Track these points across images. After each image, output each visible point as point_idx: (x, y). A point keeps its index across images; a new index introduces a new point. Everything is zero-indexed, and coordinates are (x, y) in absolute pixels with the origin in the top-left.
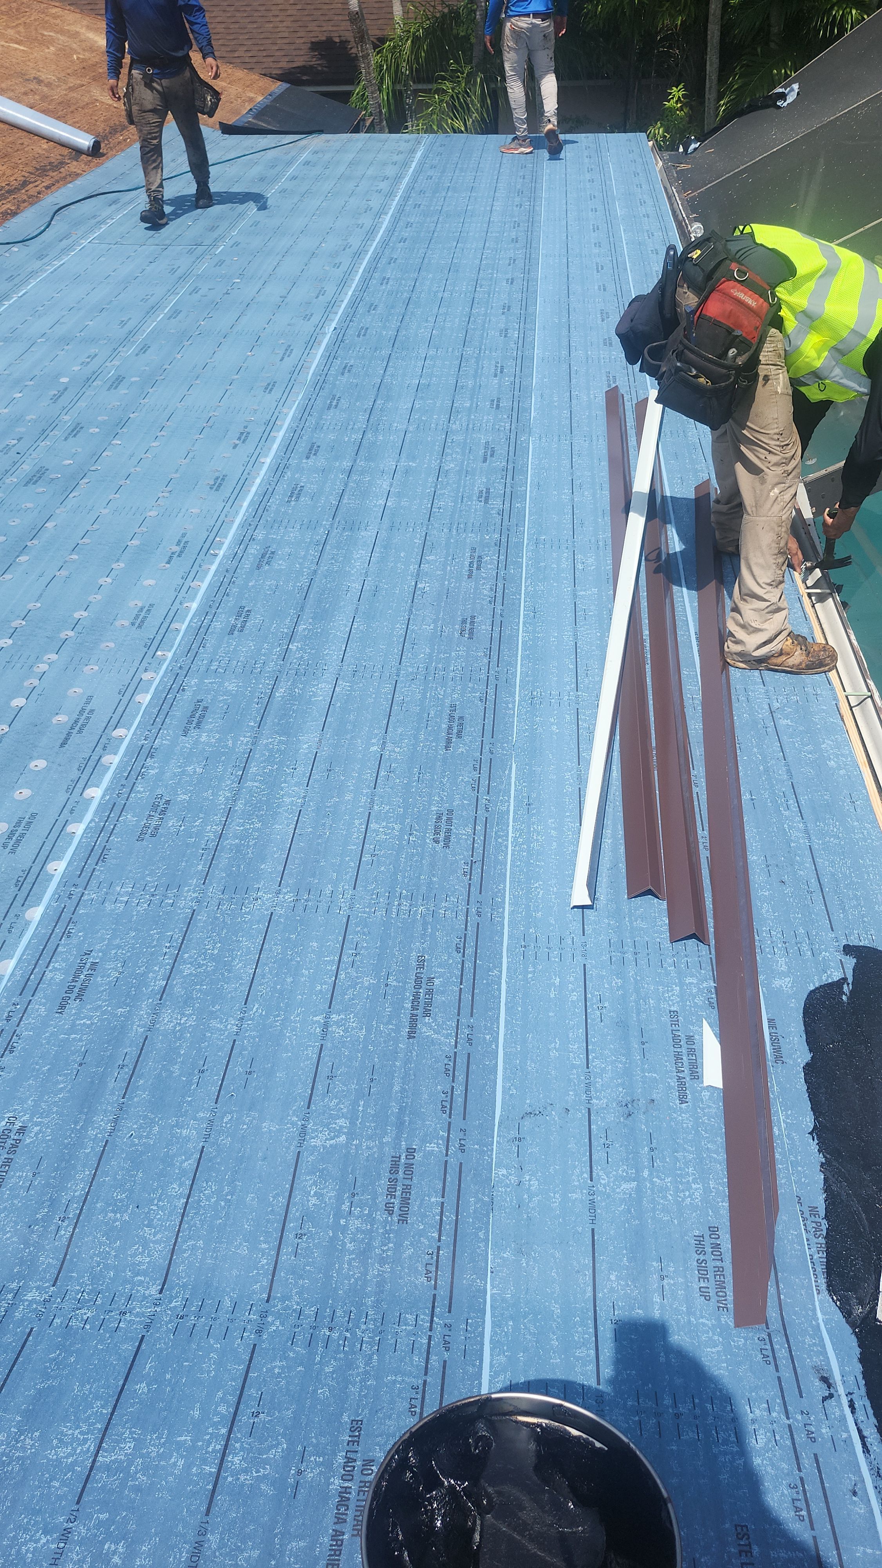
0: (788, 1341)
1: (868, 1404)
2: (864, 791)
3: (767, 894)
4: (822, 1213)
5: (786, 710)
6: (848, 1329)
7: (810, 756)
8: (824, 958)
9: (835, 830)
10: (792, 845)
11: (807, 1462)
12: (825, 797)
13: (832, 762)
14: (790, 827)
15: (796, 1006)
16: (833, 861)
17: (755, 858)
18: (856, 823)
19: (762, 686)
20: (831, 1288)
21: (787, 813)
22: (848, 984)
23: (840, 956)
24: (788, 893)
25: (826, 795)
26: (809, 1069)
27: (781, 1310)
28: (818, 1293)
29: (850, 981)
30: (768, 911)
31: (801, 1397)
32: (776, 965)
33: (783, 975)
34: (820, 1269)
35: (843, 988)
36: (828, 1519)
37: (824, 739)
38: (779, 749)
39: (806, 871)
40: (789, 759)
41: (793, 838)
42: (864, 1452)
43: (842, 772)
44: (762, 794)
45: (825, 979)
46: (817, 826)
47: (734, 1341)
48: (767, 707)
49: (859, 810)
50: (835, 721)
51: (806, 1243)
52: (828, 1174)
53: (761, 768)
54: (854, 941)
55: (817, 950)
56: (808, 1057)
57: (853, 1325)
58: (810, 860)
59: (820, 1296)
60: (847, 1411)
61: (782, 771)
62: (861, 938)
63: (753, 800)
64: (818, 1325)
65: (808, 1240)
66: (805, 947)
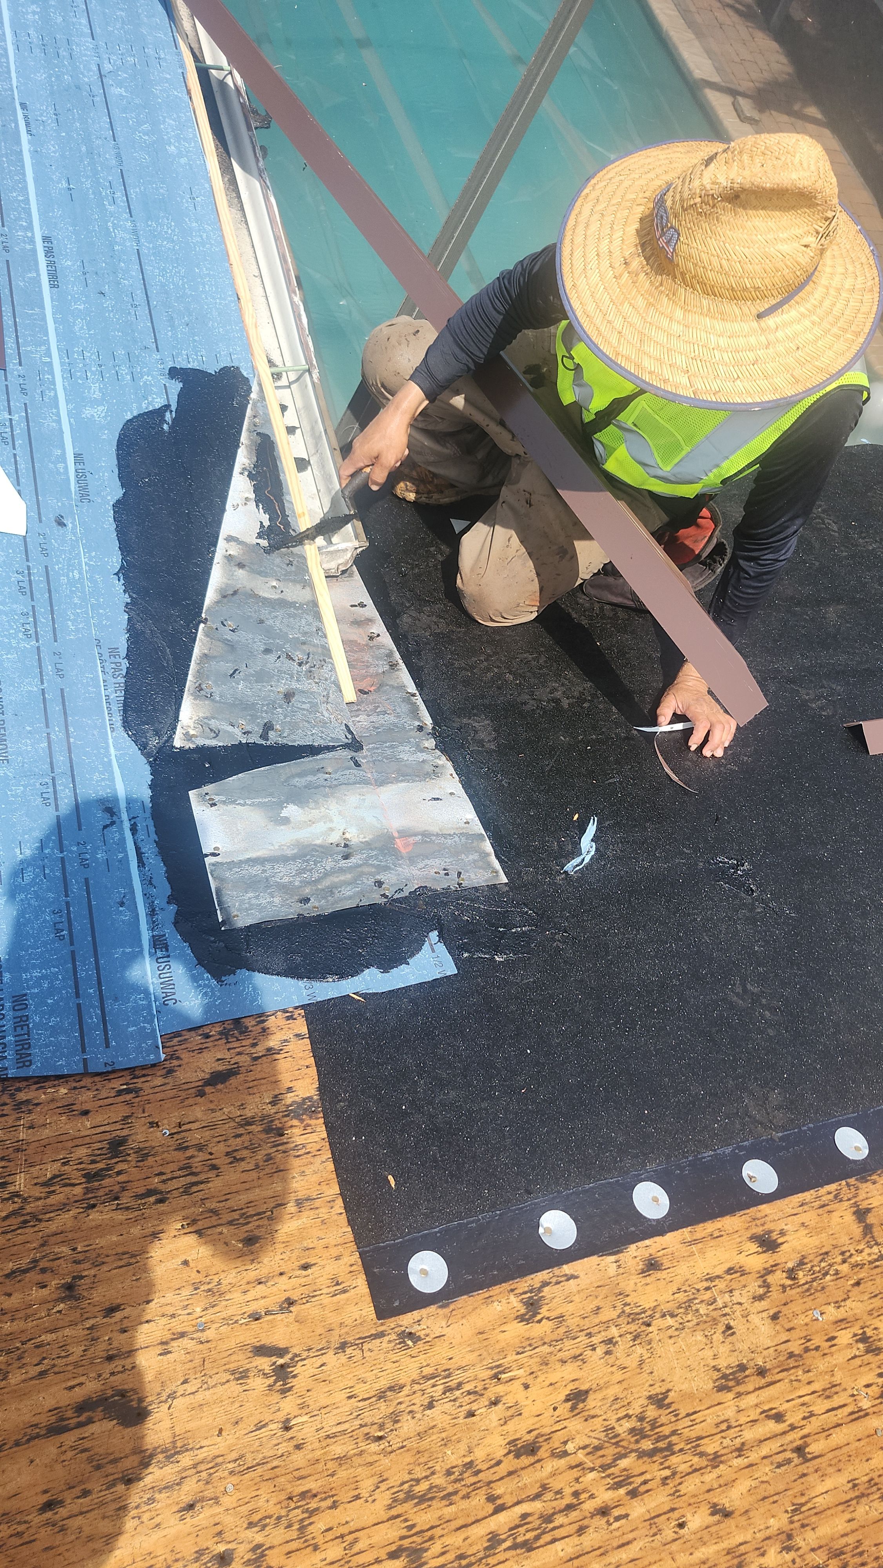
0: (73, 781)
1: (151, 823)
2: (207, 185)
3: (82, 307)
4: (123, 653)
5: (119, 75)
6: (143, 760)
7: (146, 138)
8: (145, 383)
9: (170, 231)
10: (116, 248)
11: (75, 887)
12: (161, 191)
13: (173, 148)
14: (115, 226)
15: (109, 438)
16: (164, 269)
17: (70, 263)
18: (194, 224)
19: (90, 40)
20: (126, 725)
21: (112, 208)
22: (171, 411)
23: (164, 380)
24: (108, 307)
25: (162, 188)
26: (119, 506)
27: (70, 752)
28: (112, 732)
29: (174, 408)
30: (82, 328)
31: (80, 829)
32: (88, 392)
33: (95, 403)
34: (117, 708)
35: (164, 416)
36: (90, 932)
37: (164, 117)
38: (108, 126)
39: (131, 280)
40: (120, 140)
41: (118, 240)
42: (139, 866)
43: (183, 161)
44: (82, 183)
45: (146, 406)
46: (149, 226)
47: (11, 790)
48: (95, 68)
49: (199, 208)
50: (180, 95)
51: (102, 684)
52: (133, 613)
53: (84, 149)
54: (181, 363)
55: (139, 373)
56: (119, 493)
57: (147, 755)
58: (137, 267)
59: (114, 734)
60: (128, 834)
61: (110, 157)
62: (190, 360)
63: (70, 189)
64: (110, 761)
65: (104, 681)
66: (124, 370)
